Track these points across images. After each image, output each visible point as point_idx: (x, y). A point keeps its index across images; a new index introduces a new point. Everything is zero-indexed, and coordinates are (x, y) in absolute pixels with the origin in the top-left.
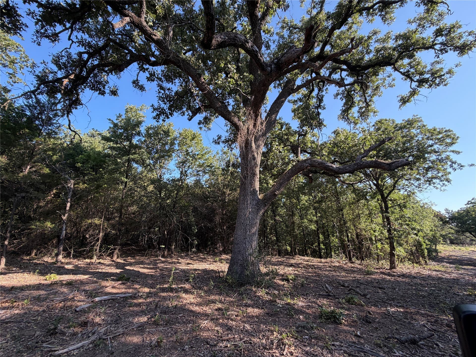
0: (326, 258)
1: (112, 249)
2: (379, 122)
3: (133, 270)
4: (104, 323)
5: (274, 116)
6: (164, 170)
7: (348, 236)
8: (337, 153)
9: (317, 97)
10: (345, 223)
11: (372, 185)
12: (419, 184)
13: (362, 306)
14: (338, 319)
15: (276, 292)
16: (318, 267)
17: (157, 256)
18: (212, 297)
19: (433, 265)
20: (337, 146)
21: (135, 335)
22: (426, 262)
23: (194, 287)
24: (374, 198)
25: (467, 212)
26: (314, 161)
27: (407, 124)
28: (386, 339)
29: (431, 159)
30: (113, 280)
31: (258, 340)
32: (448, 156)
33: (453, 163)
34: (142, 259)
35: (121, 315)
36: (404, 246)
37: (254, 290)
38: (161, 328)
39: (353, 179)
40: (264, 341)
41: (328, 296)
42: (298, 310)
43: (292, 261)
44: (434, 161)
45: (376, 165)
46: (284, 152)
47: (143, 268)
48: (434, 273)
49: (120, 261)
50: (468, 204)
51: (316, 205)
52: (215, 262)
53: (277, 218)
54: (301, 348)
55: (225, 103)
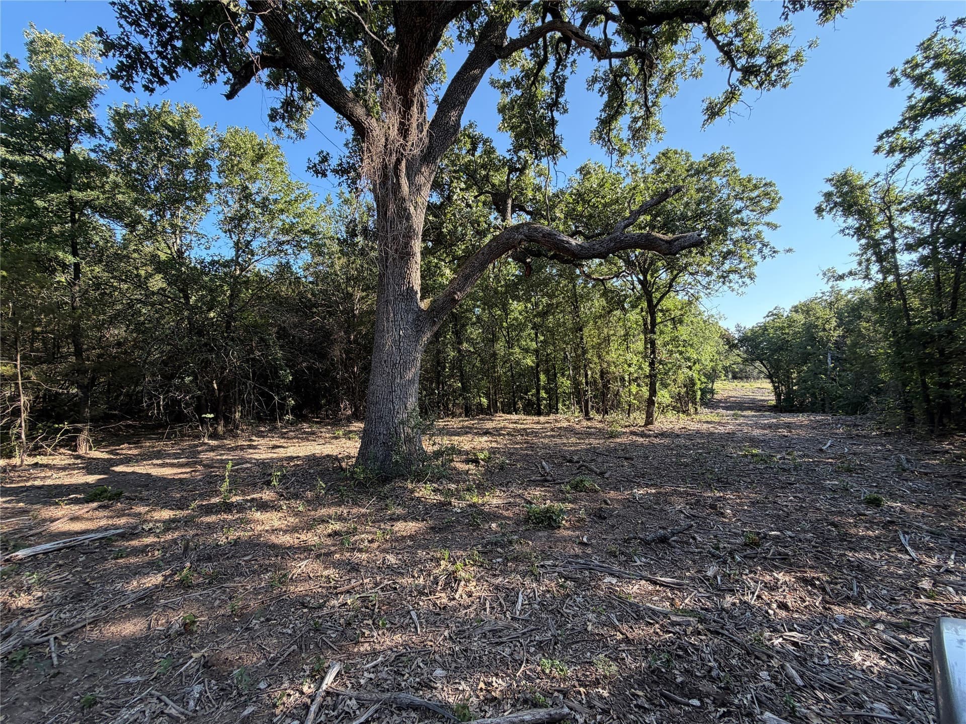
0: (548, 414)
1: (67, 431)
2: (663, 154)
3: (133, 473)
4: (41, 605)
5: (454, 114)
6: (189, 237)
7: (586, 375)
8: (581, 216)
9: (553, 80)
10: (585, 352)
11: (636, 283)
12: (709, 283)
13: (596, 491)
14: (555, 521)
15: (453, 486)
16: (533, 432)
17: (198, 437)
18: (323, 512)
19: (706, 414)
20: (583, 199)
21: (128, 618)
22: (696, 409)
23: (282, 495)
24: (636, 307)
25: (765, 328)
26: (536, 229)
27: (709, 165)
28: (625, 541)
29: (734, 237)
30: (76, 502)
31: (410, 580)
32: (760, 232)
33: (764, 245)
34: (160, 445)
35: (93, 579)
36: (669, 388)
37: (410, 486)
38: (196, 594)
39: (606, 270)
40: (421, 581)
41: (543, 481)
42: (489, 514)
43: (489, 425)
44: (737, 241)
45: (647, 243)
46: (477, 206)
47: (162, 466)
48: (705, 426)
49: (96, 454)
50: (768, 316)
51: (537, 320)
52: (336, 438)
53: (465, 345)
54: (487, 581)
55: (328, 60)
